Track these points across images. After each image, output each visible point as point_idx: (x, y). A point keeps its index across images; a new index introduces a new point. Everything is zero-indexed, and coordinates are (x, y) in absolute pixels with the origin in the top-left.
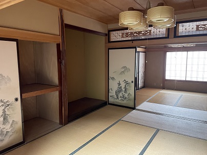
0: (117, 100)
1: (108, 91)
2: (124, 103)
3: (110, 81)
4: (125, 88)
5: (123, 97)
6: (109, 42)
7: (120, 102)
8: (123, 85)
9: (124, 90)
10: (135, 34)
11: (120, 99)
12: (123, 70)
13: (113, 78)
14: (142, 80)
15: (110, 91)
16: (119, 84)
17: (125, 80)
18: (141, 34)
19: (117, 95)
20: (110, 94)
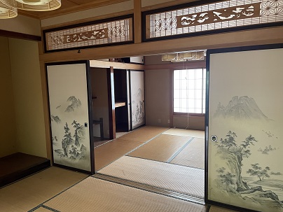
0: (65, 158)
1: (52, 141)
2: (77, 162)
3: (53, 123)
4: (76, 135)
5: (74, 152)
6: (46, 51)
7: (70, 160)
8: (72, 130)
9: (74, 139)
10: (84, 37)
11: (69, 155)
12: (70, 103)
13: (57, 118)
14: (140, 115)
15: (54, 141)
16: (67, 129)
17: (75, 122)
18: (92, 37)
19: (65, 149)
20: (54, 148)
